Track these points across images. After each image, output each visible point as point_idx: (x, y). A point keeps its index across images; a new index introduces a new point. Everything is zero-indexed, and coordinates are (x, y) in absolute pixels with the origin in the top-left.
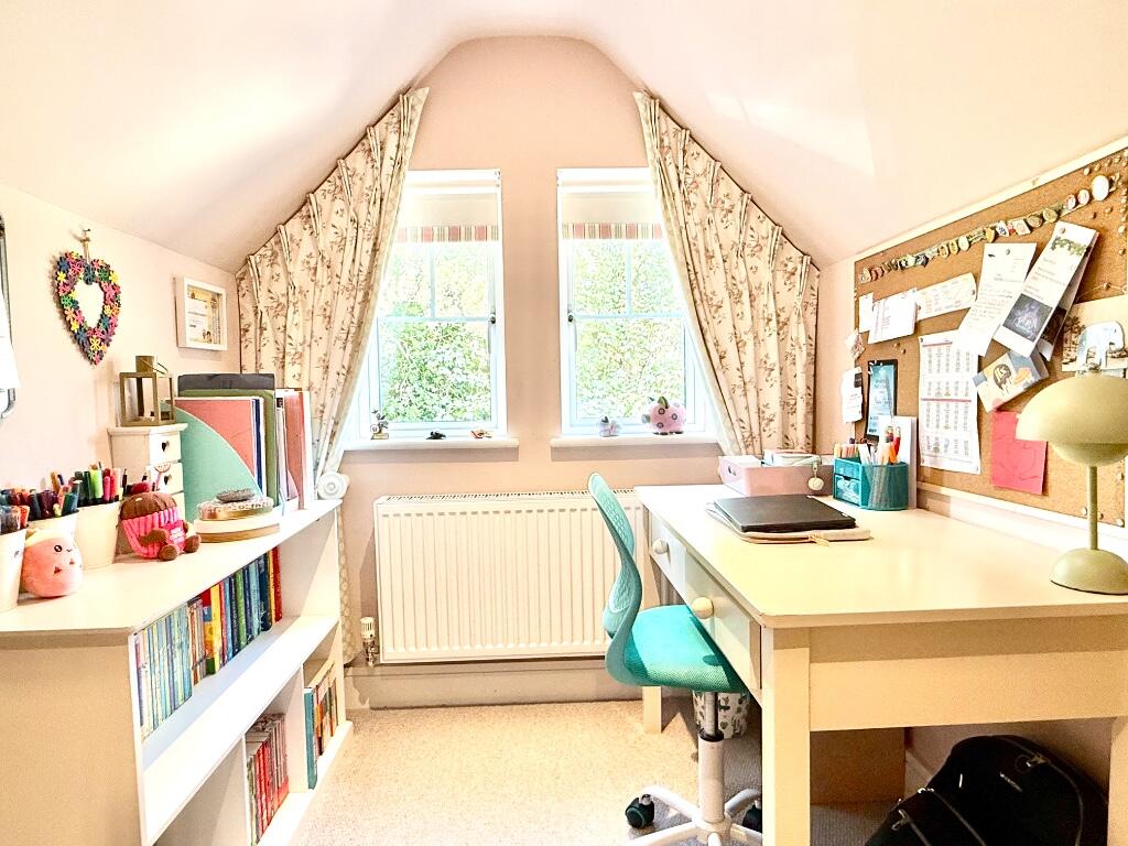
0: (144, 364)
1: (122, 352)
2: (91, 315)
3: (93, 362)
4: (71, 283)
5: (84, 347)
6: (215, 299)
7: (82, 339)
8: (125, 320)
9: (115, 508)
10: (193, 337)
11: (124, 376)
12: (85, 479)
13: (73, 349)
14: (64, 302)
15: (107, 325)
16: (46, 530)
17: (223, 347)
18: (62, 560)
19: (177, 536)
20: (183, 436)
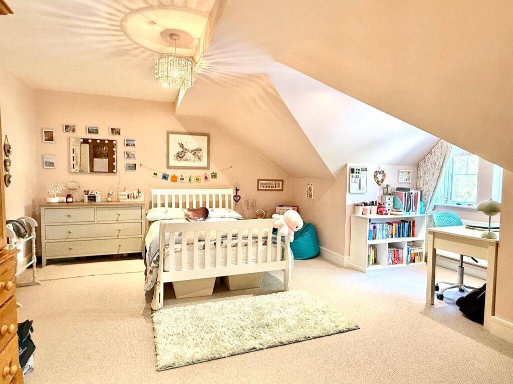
0: (387, 186)
1: (384, 184)
2: (380, 179)
3: (379, 186)
4: (377, 175)
5: (378, 184)
6: (409, 173)
7: (378, 182)
8: (386, 179)
9: (376, 207)
10: (401, 180)
11: (384, 188)
12: (373, 202)
13: (376, 184)
14: (376, 177)
15: (383, 180)
16: (366, 207)
17: (410, 182)
18: (367, 211)
19: (384, 212)
20: (393, 198)
